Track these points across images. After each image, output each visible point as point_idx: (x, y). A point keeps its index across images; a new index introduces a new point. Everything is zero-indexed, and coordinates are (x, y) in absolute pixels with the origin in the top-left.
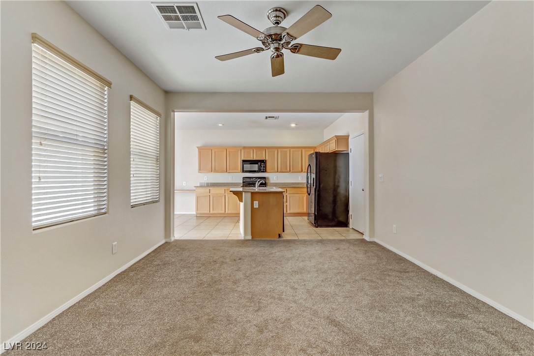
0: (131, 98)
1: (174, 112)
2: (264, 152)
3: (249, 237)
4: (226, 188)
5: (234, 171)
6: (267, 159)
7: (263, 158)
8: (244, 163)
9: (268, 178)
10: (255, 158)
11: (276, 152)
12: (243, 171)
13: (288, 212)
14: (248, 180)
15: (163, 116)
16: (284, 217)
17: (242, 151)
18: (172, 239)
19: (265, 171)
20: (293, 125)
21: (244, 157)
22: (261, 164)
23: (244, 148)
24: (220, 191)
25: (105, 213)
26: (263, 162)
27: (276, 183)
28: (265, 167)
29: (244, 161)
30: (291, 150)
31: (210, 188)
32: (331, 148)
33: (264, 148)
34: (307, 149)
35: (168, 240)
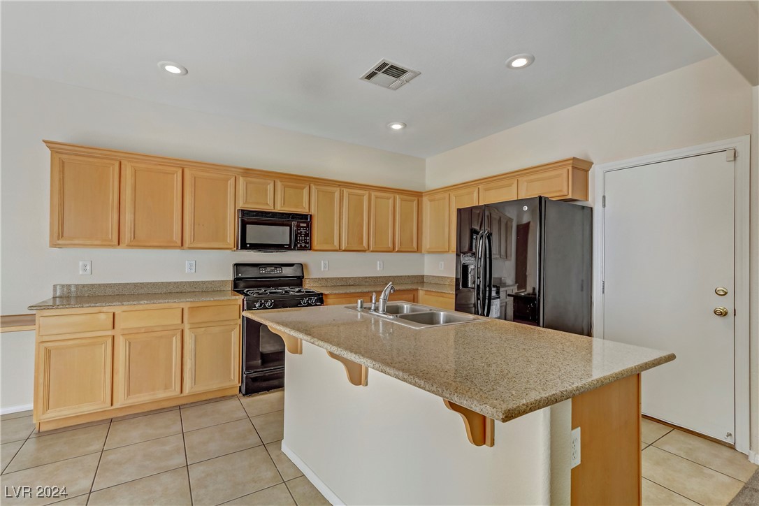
2: (306, 191)
4: (186, 306)
5: (211, 242)
6: (313, 212)
7: (302, 209)
8: (246, 219)
10: (279, 208)
11: (337, 195)
12: (244, 246)
14: (252, 273)
17: (241, 181)
19: (307, 246)
21: (246, 202)
22: (298, 226)
23: (247, 172)
24: (165, 315)
26: (306, 219)
28: (309, 234)
29: (245, 214)
31: (118, 309)
32: (557, 187)
33: (305, 181)
34: (405, 197)
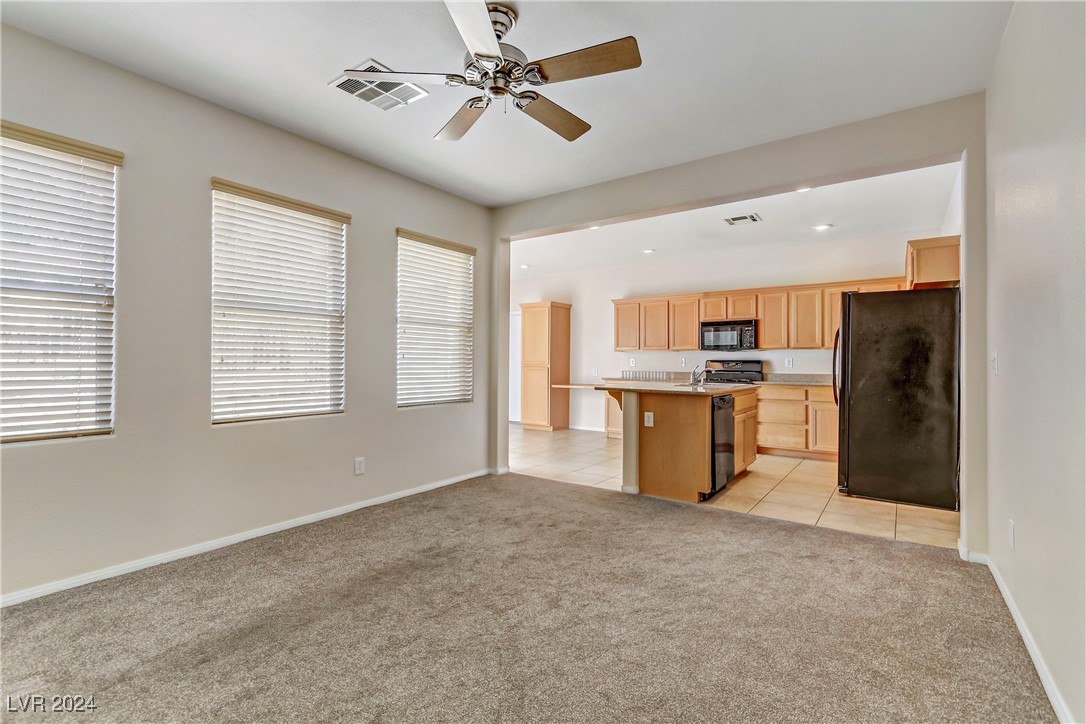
0: (398, 232)
1: (507, 241)
2: (753, 300)
3: (633, 489)
5: (683, 346)
6: (760, 316)
7: (752, 316)
8: (705, 328)
9: (768, 363)
10: (730, 317)
11: (784, 298)
12: (704, 347)
13: (811, 448)
14: (719, 367)
15: (482, 251)
16: (716, 454)
17: (703, 302)
18: (501, 470)
19: (755, 346)
20: (822, 228)
21: (706, 315)
22: (743, 330)
23: (707, 295)
25: (342, 412)
26: (754, 324)
27: (789, 375)
28: (757, 336)
29: (705, 325)
30: (827, 291)
33: (755, 294)
35: (492, 471)
